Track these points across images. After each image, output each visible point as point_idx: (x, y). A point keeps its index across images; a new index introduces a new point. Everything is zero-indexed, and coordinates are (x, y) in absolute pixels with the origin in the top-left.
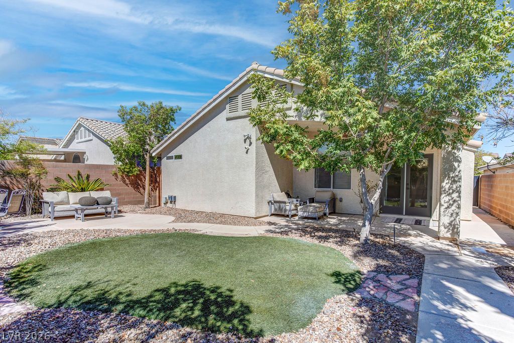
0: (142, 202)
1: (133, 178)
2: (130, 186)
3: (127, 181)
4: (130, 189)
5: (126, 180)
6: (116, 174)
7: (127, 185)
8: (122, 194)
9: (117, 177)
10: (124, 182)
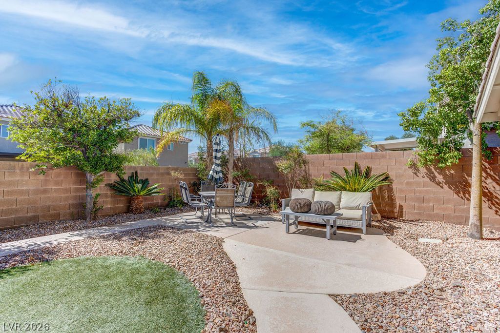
0: (464, 221)
1: (452, 172)
2: (446, 187)
3: (440, 178)
4: (447, 192)
5: (436, 174)
6: (413, 166)
7: (439, 184)
8: (429, 201)
9: (418, 170)
10: (433, 178)
